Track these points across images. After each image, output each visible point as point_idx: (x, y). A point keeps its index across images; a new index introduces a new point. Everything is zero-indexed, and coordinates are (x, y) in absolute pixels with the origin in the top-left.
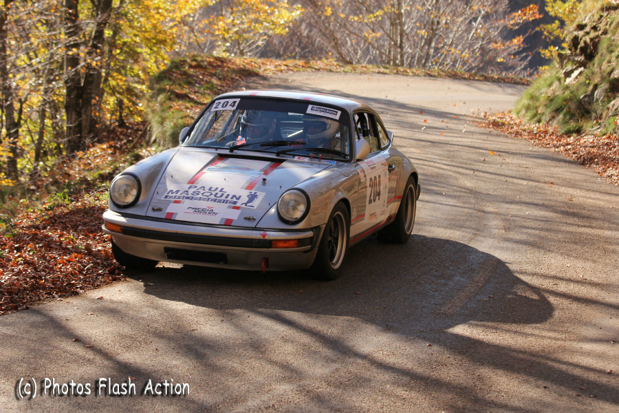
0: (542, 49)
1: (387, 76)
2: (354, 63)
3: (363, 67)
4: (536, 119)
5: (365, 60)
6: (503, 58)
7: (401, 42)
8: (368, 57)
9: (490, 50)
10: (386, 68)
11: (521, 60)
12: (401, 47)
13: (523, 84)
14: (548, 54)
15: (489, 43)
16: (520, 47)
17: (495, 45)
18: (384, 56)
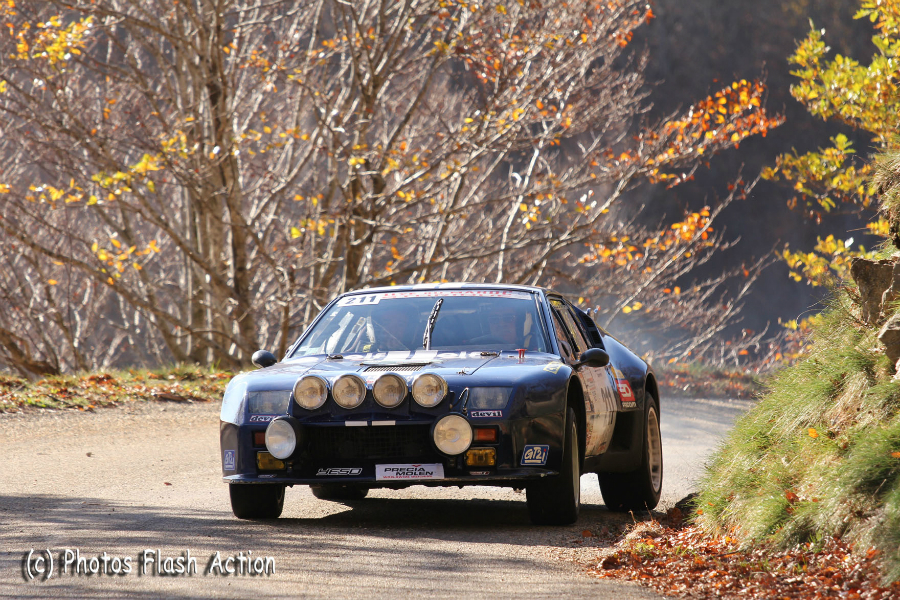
0: (792, 253)
1: (195, 406)
2: (63, 366)
3: (100, 381)
4: (788, 527)
5: (104, 355)
6: (640, 299)
7: (240, 268)
8: (116, 342)
9: (589, 273)
10: (190, 377)
11: (711, 302)
12: (241, 291)
13: (730, 394)
14: (819, 270)
15: (582, 247)
16: (701, 254)
17: (608, 253)
18: (178, 331)
